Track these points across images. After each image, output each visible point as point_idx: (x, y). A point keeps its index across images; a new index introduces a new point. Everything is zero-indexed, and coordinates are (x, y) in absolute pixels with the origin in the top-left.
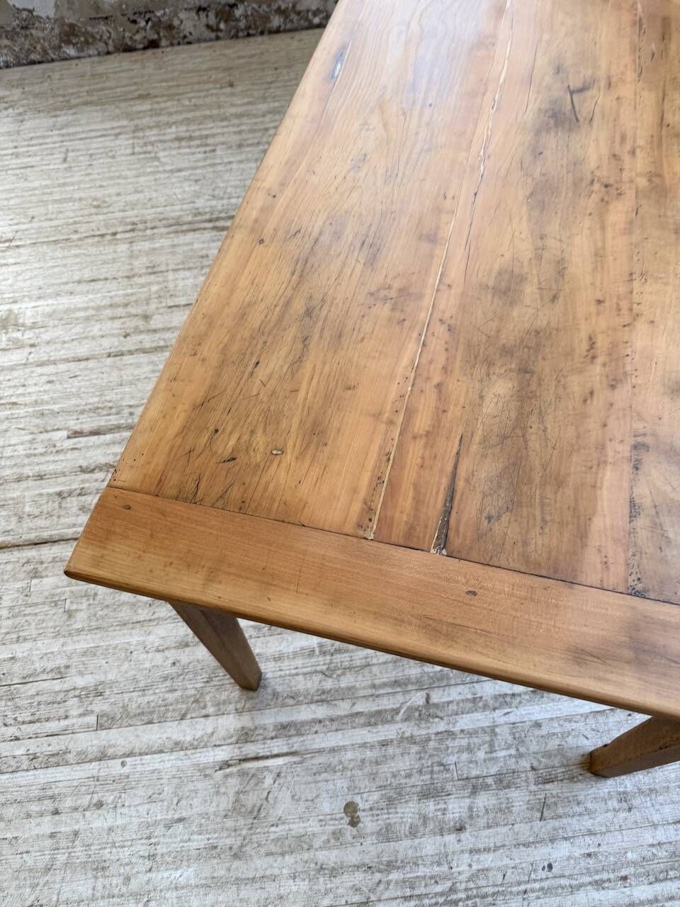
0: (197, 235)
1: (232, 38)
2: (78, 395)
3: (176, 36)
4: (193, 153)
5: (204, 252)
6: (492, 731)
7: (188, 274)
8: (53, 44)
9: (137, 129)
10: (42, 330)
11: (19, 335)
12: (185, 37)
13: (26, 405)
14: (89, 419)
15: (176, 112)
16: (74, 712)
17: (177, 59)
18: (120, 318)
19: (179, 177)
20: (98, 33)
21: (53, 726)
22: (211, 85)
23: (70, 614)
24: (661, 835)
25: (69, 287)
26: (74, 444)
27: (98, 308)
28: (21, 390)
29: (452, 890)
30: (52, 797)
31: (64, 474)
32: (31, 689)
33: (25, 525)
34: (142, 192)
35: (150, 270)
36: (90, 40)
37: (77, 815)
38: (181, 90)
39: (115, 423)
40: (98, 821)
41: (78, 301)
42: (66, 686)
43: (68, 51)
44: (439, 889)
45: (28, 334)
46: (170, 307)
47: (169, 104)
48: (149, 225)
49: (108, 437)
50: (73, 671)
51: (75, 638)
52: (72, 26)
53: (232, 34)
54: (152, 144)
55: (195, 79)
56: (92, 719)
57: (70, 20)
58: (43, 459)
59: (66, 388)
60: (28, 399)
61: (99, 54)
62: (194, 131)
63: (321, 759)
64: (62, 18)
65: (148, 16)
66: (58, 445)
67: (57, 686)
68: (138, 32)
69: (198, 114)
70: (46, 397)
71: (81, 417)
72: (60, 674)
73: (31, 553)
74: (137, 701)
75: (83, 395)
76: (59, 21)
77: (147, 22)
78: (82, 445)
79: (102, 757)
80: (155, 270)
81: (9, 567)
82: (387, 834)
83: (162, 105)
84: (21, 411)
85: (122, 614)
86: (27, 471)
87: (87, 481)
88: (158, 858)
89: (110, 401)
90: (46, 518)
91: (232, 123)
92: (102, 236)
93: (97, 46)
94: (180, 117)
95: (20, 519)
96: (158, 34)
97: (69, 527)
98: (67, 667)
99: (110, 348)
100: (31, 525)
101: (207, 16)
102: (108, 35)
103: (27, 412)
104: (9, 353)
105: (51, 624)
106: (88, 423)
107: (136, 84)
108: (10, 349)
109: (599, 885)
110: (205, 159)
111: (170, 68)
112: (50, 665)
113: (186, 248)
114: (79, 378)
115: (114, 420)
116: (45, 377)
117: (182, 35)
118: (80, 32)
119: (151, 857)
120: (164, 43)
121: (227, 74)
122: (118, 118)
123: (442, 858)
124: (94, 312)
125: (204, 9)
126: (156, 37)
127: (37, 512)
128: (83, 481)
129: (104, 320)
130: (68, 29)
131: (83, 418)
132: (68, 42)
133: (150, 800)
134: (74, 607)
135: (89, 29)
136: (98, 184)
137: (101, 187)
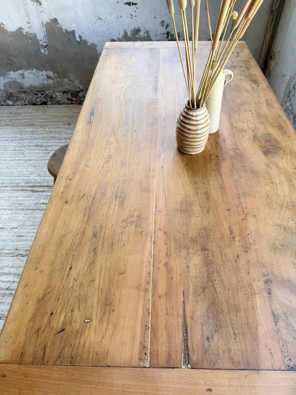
0: (23, 193)
1: (78, 104)
3: (54, 101)
4: (39, 153)
5: (21, 202)
7: (9, 212)
8: (3, 99)
9: (22, 139)
12: (58, 102)
15: (41, 133)
17: (52, 110)
19: (28, 163)
20: (21, 97)
22: (61, 123)
34: (10, 168)
36: (18, 99)
38: (47, 124)
43: (9, 102)
47: (40, 129)
48: (4, 185)
52: (11, 93)
53: (78, 102)
54: (24, 147)
55: (55, 120)
57: (10, 92)
61: (22, 105)
62: (44, 143)
64: (7, 90)
65: (42, 93)
68: (38, 98)
69: (50, 135)
76: (6, 91)
77: (42, 95)
83: (37, 130)
91: (62, 141)
93: (21, 102)
94: (41, 136)
96: (47, 99)
101: (67, 95)
102: (26, 98)
107: (31, 119)
110: (43, 157)
111: (47, 114)
117: (56, 101)
118: (14, 96)
120: (49, 103)
121: (70, 119)
122: (16, 133)
125: (66, 92)
126: (45, 100)
130: (9, 94)
132: (9, 99)
135: (18, 95)
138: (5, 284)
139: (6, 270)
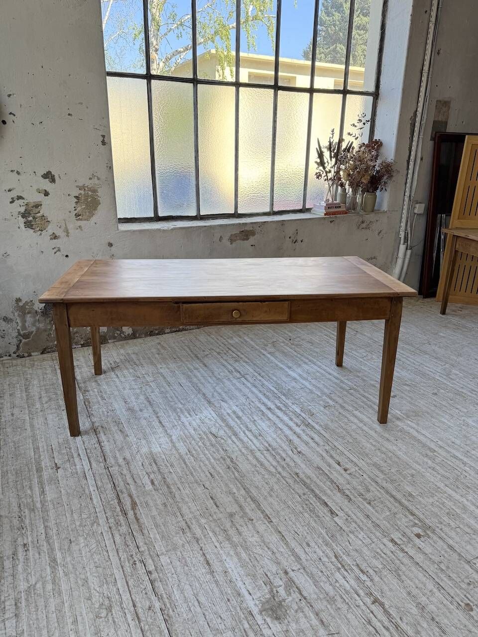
2: (309, 524)
10: (269, 574)
11: (282, 592)
13: (332, 549)
14: (320, 511)
16: (440, 459)
18: (237, 529)
21: (450, 463)
23: (412, 476)
25: (220, 578)
26: (339, 511)
27: (234, 546)
28: (325, 559)
30: (466, 454)
31: (359, 507)
33: (396, 510)
35: (187, 530)
37: (462, 447)
39: (314, 498)
40: (457, 441)
41: (232, 564)
42: (435, 465)
45: (277, 582)
46: (217, 506)
49: (324, 498)
50: (429, 465)
51: (419, 470)
58: (358, 521)
59: (307, 533)
60: (328, 551)
66: (345, 518)
67: (438, 468)
70: (320, 541)
71: (321, 516)
73: (404, 501)
74: (417, 445)
75: (307, 522)
78: (337, 507)
79: (442, 447)
80: (185, 526)
81: (419, 507)
84: (338, 549)
85: (396, 460)
86: (370, 525)
87: (353, 495)
89: (303, 507)
90: (385, 503)
92: (152, 582)
95: (395, 514)
97: (380, 492)
98: (430, 468)
99: (265, 524)
100: (393, 508)
103: (337, 546)
104: (301, 586)
105: (422, 480)
106: (322, 511)
108: (297, 588)
112: (435, 473)
113: (158, 518)
114: (296, 530)
115: (313, 500)
116: (307, 550)
127: (386, 509)
129: (243, 538)
131: (321, 514)
133: (437, 432)
134: (408, 475)
136: (70, 626)
137: (75, 622)
139: (254, 461)
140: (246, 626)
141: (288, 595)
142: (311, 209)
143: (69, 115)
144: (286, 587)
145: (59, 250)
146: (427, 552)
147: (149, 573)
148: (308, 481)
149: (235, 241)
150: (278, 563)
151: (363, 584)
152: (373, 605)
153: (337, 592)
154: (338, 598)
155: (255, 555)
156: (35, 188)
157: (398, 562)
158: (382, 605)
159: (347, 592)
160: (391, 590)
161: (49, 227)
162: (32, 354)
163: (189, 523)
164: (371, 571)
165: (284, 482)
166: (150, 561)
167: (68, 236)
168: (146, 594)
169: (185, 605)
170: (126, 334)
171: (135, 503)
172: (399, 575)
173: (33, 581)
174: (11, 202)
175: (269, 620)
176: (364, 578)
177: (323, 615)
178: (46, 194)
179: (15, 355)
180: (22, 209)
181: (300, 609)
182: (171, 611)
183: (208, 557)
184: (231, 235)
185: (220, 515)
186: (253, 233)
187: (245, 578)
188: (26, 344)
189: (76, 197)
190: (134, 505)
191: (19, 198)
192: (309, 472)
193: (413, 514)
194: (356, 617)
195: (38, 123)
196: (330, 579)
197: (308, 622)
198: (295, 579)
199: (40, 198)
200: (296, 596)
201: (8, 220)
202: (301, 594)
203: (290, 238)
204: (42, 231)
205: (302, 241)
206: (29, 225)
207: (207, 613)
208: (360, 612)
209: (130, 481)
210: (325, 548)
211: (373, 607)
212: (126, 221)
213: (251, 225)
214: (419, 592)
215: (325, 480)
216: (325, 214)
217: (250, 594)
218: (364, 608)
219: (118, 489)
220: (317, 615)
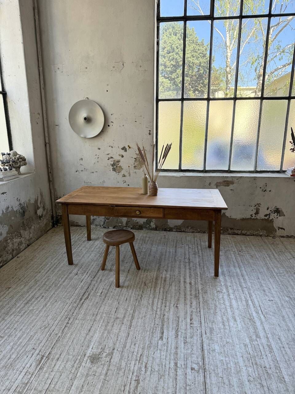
2: (145, 337)
4: (39, 301)
6: (251, 282)
10: (106, 346)
11: (105, 354)
13: (143, 352)
14: (156, 335)
15: (9, 302)
16: (257, 343)
18: (113, 324)
19: (49, 305)
21: (261, 348)
22: (3, 292)
23: (227, 343)
24: (265, 271)
25: (88, 338)
26: (165, 339)
27: (105, 330)
28: (135, 354)
29: (281, 291)
30: (280, 348)
31: (177, 342)
32: (251, 353)
33: (195, 353)
34: (48, 315)
35: (95, 316)
37: (283, 343)
40: (283, 339)
41: (97, 335)
42: (250, 344)
44: (281, 293)
45: (107, 351)
46: (115, 312)
49: (165, 331)
50: (245, 342)
51: (235, 342)
54: (21, 310)
56: (258, 339)
58: (169, 347)
59: (140, 340)
62: (26, 299)
63: (260, 303)
66: (164, 343)
67: (249, 346)
69: (16, 297)
70: (142, 346)
71: (154, 337)
72: (246, 345)
73: (206, 351)
74: (252, 330)
78: (166, 337)
79: (267, 338)
81: (211, 358)
82: (274, 297)
84: (146, 353)
85: (227, 331)
86: (173, 352)
88: (288, 329)
89: (150, 329)
90: (193, 347)
91: (32, 290)
92: (65, 327)
94: (13, 302)
95: (193, 354)
97: (198, 341)
98: (244, 344)
99: (127, 328)
100: (195, 351)
103: (147, 351)
104: (113, 357)
105: (231, 347)
108: (111, 357)
109: (275, 278)
110: (46, 298)
112: (243, 348)
113: (90, 306)
114: (137, 336)
115: (159, 329)
116: (132, 346)
119: (288, 330)
123: (275, 291)
124: (106, 332)
127: (190, 350)
128: (181, 337)
129: (112, 329)
133: (276, 329)
136: (31, 327)
137: (34, 326)
138: (159, 301)
139: (151, 302)
140: (79, 358)
141: (105, 357)
142: (286, 171)
143: (135, 121)
144: (108, 354)
145: (125, 182)
146: (188, 378)
147: (68, 323)
148: (166, 320)
149: (220, 186)
150: (115, 344)
151: (140, 371)
152: (134, 381)
153: (126, 367)
154: (123, 370)
155: (110, 337)
156: (118, 154)
157: (167, 373)
158: (138, 383)
159: (129, 370)
160: (149, 381)
161: (122, 171)
162: (110, 227)
163: (99, 313)
164: (150, 369)
165: (154, 316)
166: (72, 320)
167: (130, 176)
168: (60, 329)
169: (67, 340)
170: (152, 227)
171: (88, 298)
172: (161, 378)
173: (35, 308)
174: (108, 159)
175: (89, 361)
176: (143, 369)
177: (110, 373)
178: (123, 156)
179: (103, 226)
180: (112, 163)
181: (104, 365)
182: (61, 339)
183: (92, 328)
184: (217, 183)
185: (113, 316)
186: (232, 183)
187: (96, 342)
188: (107, 222)
189: (135, 159)
190: (87, 298)
191: (112, 158)
192: (171, 317)
193: (203, 359)
194: (122, 381)
195: (122, 126)
196: (128, 362)
197: (102, 370)
198: (114, 354)
199: (119, 158)
200: (108, 359)
201: (107, 167)
202: (110, 360)
203: (260, 188)
204: (119, 173)
205: (270, 191)
206: (114, 170)
207: (71, 346)
208: (126, 380)
209: (94, 289)
210: (141, 349)
211: (133, 382)
212: (164, 171)
213: (231, 178)
214: (162, 389)
215: (175, 323)
216: (291, 176)
217: (92, 349)
218: (129, 379)
219: (88, 290)
220: (108, 370)
